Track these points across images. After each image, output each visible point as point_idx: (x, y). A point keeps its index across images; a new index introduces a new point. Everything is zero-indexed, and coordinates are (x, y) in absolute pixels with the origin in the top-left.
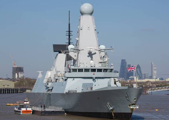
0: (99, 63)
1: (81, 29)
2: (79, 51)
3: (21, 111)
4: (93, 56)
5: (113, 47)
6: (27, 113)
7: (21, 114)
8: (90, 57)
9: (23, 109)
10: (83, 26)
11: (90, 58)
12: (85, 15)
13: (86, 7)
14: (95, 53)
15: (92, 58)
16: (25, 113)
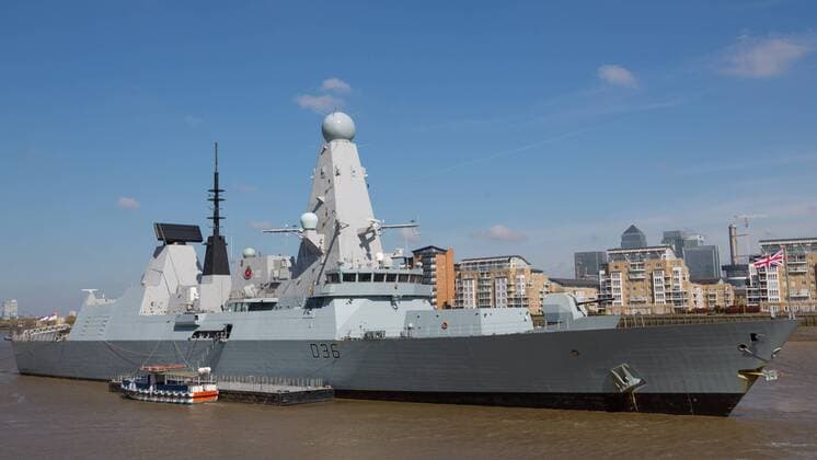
1: (338, 174)
2: (341, 227)
3: (191, 395)
6: (206, 399)
7: (190, 404)
9: (196, 389)
16: (202, 400)
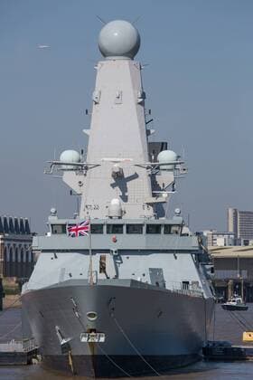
0: (146, 207)
1: (96, 103)
2: (87, 168)
4: (129, 184)
5: (184, 156)
8: (117, 188)
10: (100, 93)
11: (118, 190)
12: (110, 58)
13: (117, 32)
14: (136, 176)
15: (124, 189)
